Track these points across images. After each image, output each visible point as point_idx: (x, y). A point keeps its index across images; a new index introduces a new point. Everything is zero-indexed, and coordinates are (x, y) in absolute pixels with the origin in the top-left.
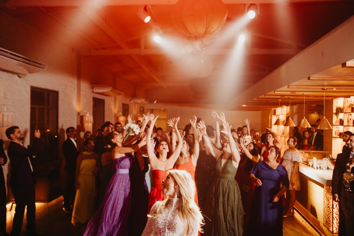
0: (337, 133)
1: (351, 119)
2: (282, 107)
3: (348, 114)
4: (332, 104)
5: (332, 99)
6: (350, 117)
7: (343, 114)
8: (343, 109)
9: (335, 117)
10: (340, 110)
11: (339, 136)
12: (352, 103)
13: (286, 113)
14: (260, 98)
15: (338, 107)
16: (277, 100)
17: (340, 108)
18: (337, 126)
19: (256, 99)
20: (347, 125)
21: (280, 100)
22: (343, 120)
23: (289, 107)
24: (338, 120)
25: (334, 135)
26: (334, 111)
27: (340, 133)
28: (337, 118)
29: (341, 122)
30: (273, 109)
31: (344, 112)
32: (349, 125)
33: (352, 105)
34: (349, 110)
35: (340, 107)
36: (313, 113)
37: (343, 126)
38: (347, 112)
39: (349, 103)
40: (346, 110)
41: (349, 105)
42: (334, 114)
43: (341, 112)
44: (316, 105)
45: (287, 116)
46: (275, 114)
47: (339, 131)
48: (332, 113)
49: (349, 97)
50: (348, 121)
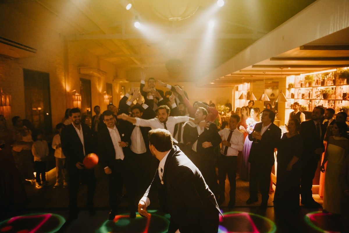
0: (289, 105)
1: (300, 93)
2: (244, 84)
3: (298, 89)
4: (285, 81)
5: (286, 77)
6: (300, 91)
7: (294, 89)
8: (294, 85)
9: (287, 91)
10: (291, 86)
11: (290, 108)
12: (302, 80)
13: (247, 89)
14: (227, 77)
15: (290, 83)
16: (240, 78)
17: (292, 85)
18: (289, 99)
19: (223, 77)
20: (297, 98)
21: (244, 78)
22: (294, 94)
23: (249, 84)
24: (290, 94)
25: (286, 106)
26: (287, 87)
27: (291, 105)
28: (289, 92)
29: (293, 96)
30: (236, 86)
31: (295, 87)
32: (298, 98)
33: (302, 81)
34: (299, 86)
35: (292, 83)
36: (268, 89)
37: (294, 99)
38: (297, 87)
39: (299, 79)
40: (297, 86)
41: (299, 82)
42: (286, 89)
43: (292, 87)
44: (271, 82)
45: (248, 92)
46: (237, 90)
47: (290, 103)
48: (285, 88)
49: (299, 74)
50: (298, 95)
